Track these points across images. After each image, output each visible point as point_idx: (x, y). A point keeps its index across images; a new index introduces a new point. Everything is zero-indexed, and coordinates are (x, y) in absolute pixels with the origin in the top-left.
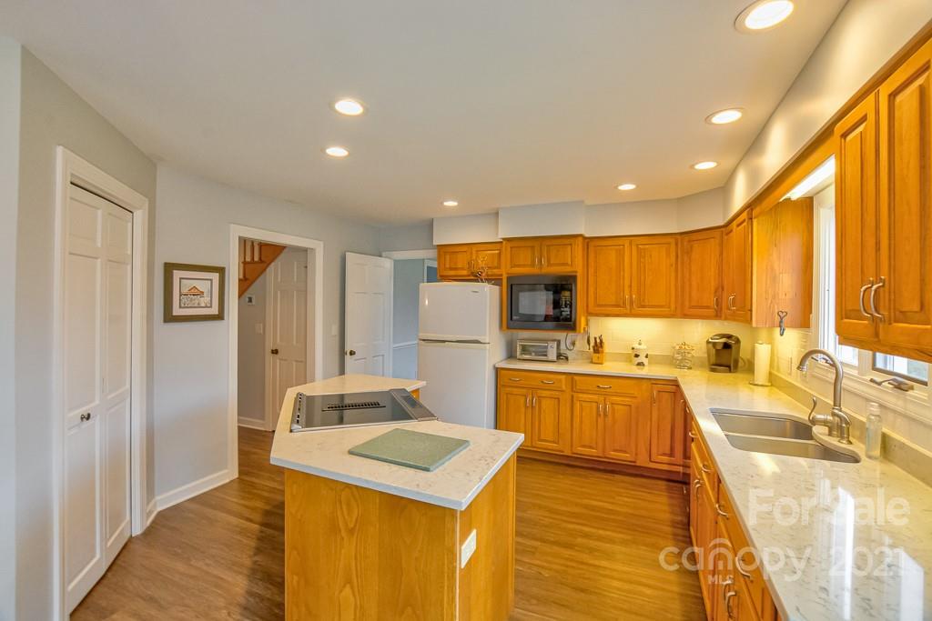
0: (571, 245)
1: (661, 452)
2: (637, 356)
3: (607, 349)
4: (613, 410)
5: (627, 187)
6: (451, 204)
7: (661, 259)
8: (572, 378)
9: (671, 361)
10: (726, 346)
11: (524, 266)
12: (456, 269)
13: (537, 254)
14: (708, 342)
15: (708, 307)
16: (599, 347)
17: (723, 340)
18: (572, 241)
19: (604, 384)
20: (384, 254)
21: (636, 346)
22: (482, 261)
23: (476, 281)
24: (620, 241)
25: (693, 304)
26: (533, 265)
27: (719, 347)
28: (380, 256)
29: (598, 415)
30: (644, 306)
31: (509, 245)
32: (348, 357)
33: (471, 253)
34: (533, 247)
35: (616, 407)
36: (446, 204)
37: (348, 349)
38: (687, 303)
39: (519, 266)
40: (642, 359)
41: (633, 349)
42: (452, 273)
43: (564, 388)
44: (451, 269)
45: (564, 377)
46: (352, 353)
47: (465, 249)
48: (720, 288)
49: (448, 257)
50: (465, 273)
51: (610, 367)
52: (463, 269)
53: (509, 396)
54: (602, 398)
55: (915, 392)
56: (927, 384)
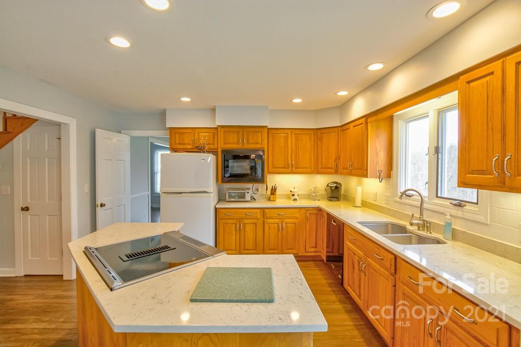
0: (261, 132)
1: (311, 246)
2: (293, 195)
3: (278, 192)
4: (287, 226)
5: (297, 101)
6: (186, 99)
7: (307, 142)
8: (264, 211)
9: (310, 197)
10: (336, 187)
11: (232, 143)
12: (184, 144)
13: (241, 136)
14: (328, 186)
15: (331, 168)
16: (274, 191)
17: (335, 185)
18: (261, 129)
19: (281, 212)
20: (122, 131)
21: (292, 190)
22: (203, 139)
23: (200, 152)
24: (286, 131)
25: (324, 166)
26: (238, 143)
27: (333, 188)
28: (121, 133)
29: (278, 230)
30: (298, 168)
31: (223, 130)
32: (99, 209)
33: (194, 134)
34: (238, 132)
35: (288, 225)
36: (182, 99)
37: (99, 202)
38: (320, 166)
39: (229, 143)
40: (296, 197)
41: (291, 191)
42: (181, 147)
43: (259, 217)
44: (180, 144)
45: (258, 210)
46: (102, 205)
47: (190, 131)
48: (338, 158)
49: (177, 136)
50: (190, 147)
51: (280, 202)
52: (188, 144)
53: (225, 225)
54: (280, 221)
55: (468, 207)
56: (477, 204)
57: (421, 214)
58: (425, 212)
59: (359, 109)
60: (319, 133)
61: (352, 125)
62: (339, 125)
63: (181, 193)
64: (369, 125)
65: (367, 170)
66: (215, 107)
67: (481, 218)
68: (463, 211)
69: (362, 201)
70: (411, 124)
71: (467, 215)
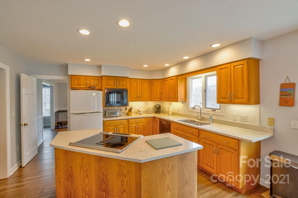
0: (126, 80)
2: (139, 112)
3: (132, 111)
4: (140, 127)
5: (146, 66)
6: (87, 60)
7: (146, 85)
8: (128, 120)
9: (146, 112)
10: (159, 107)
11: (111, 85)
12: (80, 85)
13: (115, 82)
14: (155, 106)
15: (158, 98)
16: (130, 110)
17: (159, 106)
19: (137, 120)
20: (32, 75)
21: (139, 109)
22: (93, 83)
23: (91, 90)
24: (137, 80)
25: (154, 97)
26: (114, 85)
27: (158, 108)
29: (136, 129)
30: (142, 98)
31: (106, 78)
32: (23, 128)
33: (87, 79)
34: (114, 80)
35: (140, 126)
36: (85, 60)
37: (23, 123)
38: (152, 97)
39: (109, 85)
40: (141, 113)
41: (138, 110)
42: (79, 86)
43: (126, 124)
44: (77, 85)
45: (126, 120)
46: (25, 125)
47: (84, 77)
48: (161, 93)
49: (76, 80)
50: (84, 87)
51: (133, 116)
52: (83, 85)
54: (137, 125)
55: (217, 111)
56: (220, 109)
57: (201, 115)
58: (202, 114)
59: (173, 72)
60: (151, 82)
61: (169, 78)
62: (161, 78)
63: (84, 113)
64: (178, 80)
65: (178, 98)
66: (101, 65)
67: (221, 114)
68: (215, 112)
69: (172, 112)
70: (193, 80)
71: (217, 114)
